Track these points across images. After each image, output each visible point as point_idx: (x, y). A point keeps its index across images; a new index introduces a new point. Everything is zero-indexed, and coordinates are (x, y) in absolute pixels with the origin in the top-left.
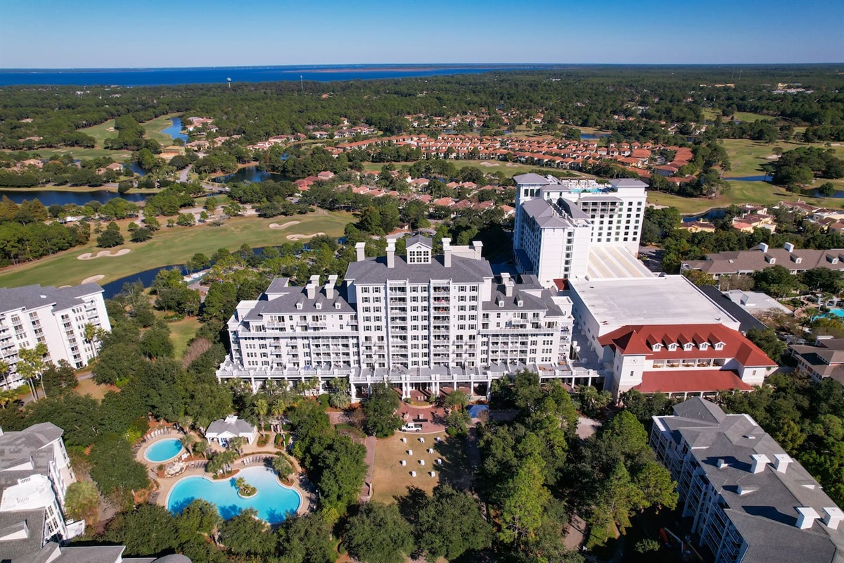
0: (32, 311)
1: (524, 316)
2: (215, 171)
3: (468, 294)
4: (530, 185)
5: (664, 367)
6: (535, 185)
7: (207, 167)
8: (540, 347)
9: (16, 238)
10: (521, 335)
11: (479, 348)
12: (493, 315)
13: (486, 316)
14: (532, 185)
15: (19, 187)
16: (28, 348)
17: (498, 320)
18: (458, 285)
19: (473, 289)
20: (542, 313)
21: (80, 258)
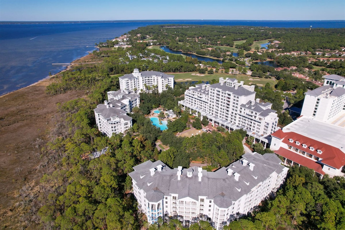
0: (157, 77)
1: (252, 113)
2: (257, 60)
3: (236, 99)
4: (330, 79)
5: (292, 150)
6: (333, 80)
7: (254, 58)
8: (256, 126)
9: (181, 66)
10: (250, 119)
11: (237, 119)
12: (243, 109)
13: (241, 108)
14: (332, 80)
15: (201, 55)
16: (154, 85)
17: (244, 111)
18: (234, 95)
19: (238, 98)
20: (258, 114)
21: (192, 74)
